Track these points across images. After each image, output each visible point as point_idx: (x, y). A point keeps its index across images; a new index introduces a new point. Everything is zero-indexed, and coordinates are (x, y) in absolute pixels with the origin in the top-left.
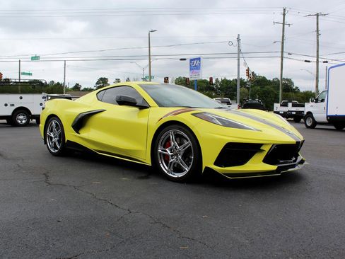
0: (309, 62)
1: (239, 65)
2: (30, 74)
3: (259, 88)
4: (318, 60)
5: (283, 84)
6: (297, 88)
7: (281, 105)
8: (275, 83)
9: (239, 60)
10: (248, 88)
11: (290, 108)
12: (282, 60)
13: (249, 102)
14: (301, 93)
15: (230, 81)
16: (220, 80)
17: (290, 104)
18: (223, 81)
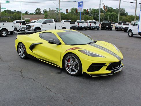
0: (132, 3)
1: (100, 5)
2: (5, 9)
3: (109, 13)
4: (136, 2)
5: (120, 11)
6: (127, 13)
7: (119, 24)
8: (117, 11)
9: (100, 2)
10: (104, 13)
11: (122, 25)
12: (120, 2)
13: (105, 22)
14: (128, 16)
15: (96, 10)
16: (92, 9)
17: (123, 24)
18: (93, 9)
